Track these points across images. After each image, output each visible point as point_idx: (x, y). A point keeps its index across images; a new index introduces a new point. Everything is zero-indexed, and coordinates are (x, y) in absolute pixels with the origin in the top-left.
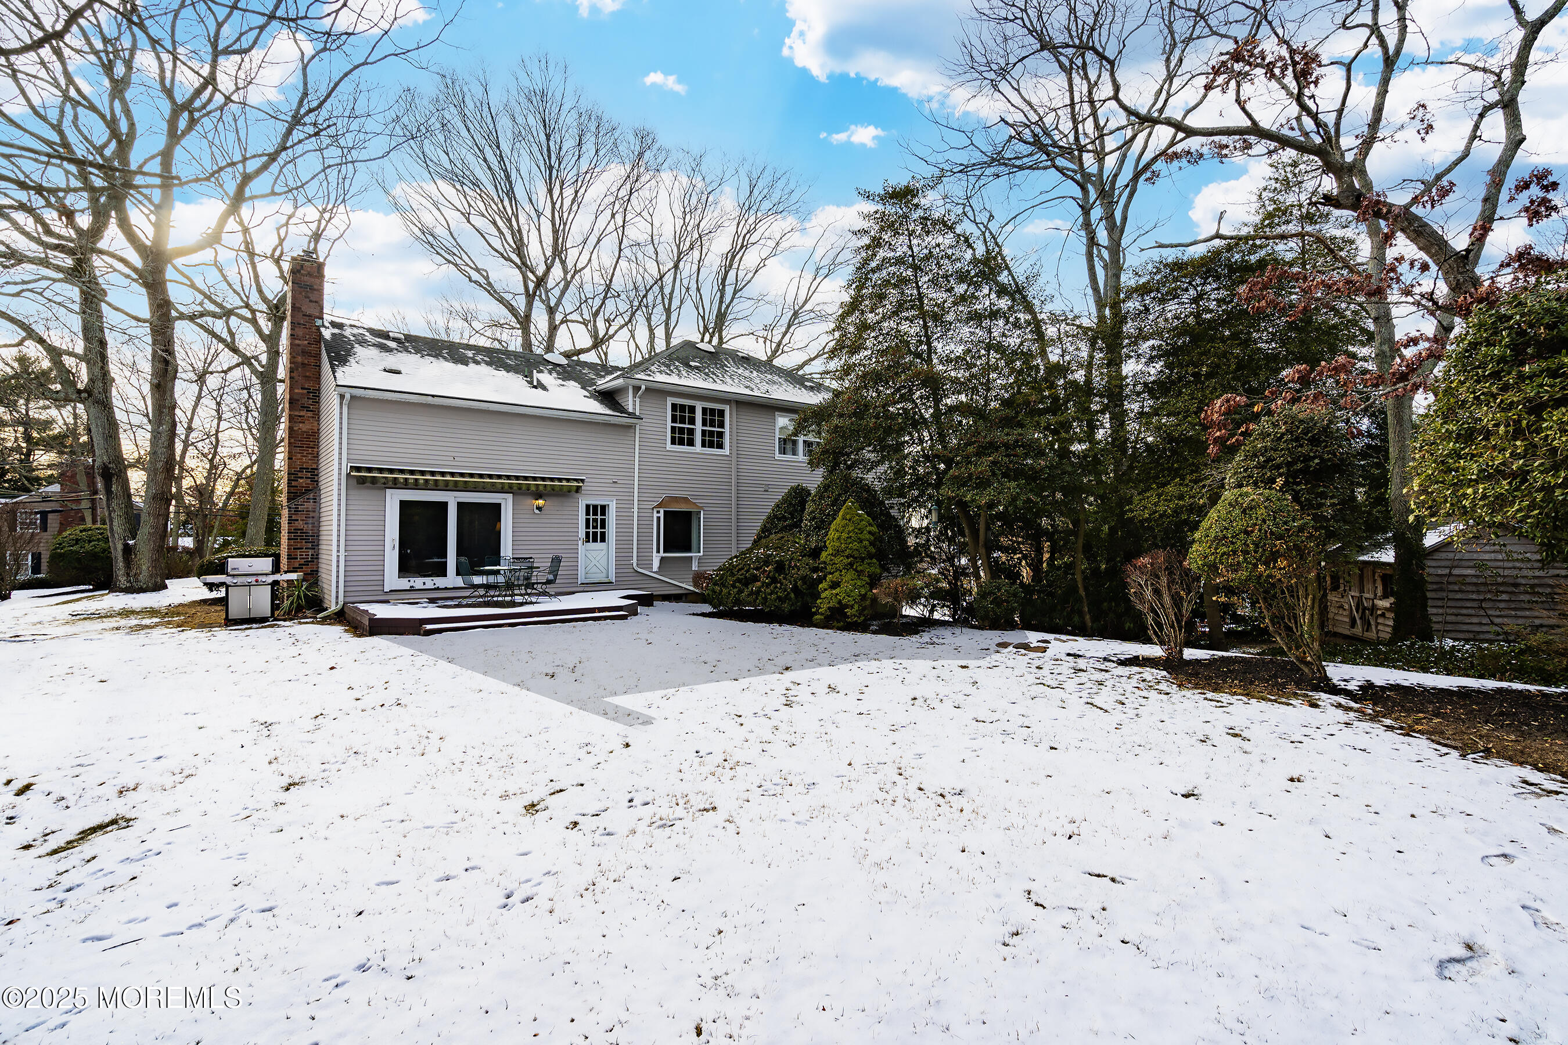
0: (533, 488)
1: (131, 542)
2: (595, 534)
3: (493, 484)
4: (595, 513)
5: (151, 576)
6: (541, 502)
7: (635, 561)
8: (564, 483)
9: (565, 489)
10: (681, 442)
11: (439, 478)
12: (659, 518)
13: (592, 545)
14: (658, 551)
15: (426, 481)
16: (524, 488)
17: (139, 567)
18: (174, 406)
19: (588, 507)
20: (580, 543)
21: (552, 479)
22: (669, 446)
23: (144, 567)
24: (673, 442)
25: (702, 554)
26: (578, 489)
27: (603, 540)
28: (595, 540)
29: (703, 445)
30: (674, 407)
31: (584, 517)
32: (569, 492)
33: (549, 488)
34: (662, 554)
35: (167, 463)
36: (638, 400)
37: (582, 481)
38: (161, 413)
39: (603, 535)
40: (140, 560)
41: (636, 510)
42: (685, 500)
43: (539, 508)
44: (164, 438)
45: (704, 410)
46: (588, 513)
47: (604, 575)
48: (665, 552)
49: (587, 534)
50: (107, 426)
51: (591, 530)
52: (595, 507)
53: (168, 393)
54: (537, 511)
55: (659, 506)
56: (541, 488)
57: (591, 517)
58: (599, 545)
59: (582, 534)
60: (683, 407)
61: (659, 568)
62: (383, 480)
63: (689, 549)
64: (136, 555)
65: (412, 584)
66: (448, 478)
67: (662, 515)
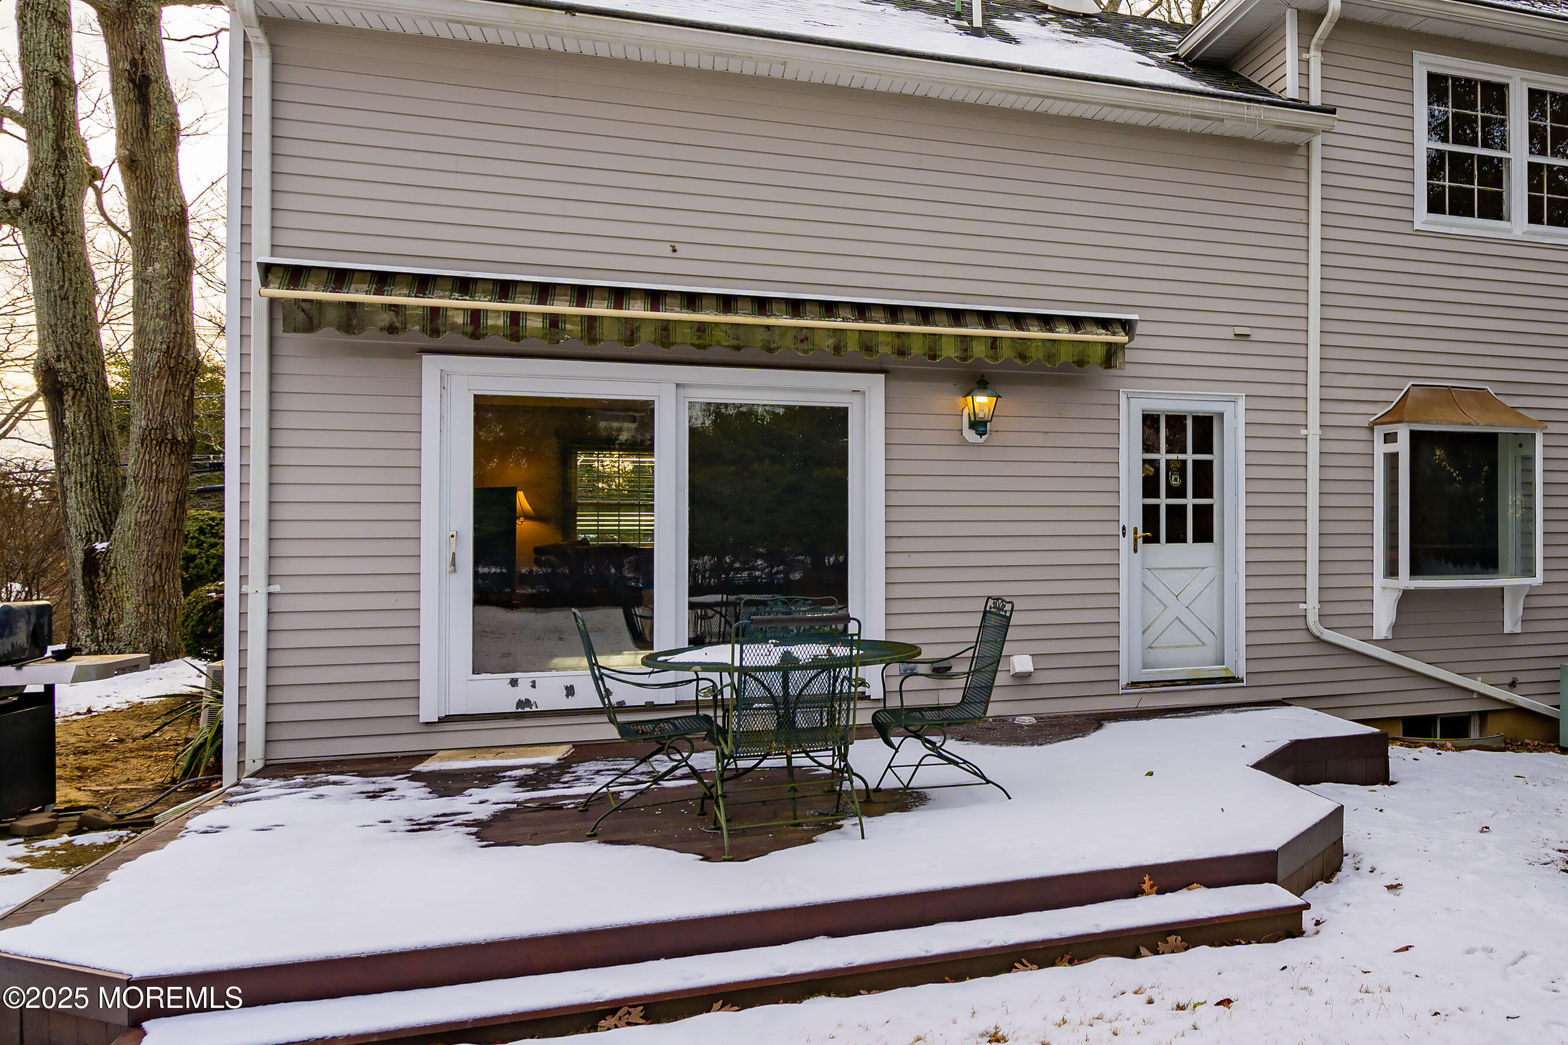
0: (950, 351)
1: (100, 546)
2: (1176, 514)
3: (804, 336)
4: (1176, 445)
5: (144, 626)
6: (983, 402)
7: (1312, 606)
8: (1063, 334)
9: (1065, 356)
10: (1461, 206)
11: (599, 309)
12: (1392, 460)
13: (1164, 552)
14: (1392, 571)
15: (554, 321)
16: (917, 348)
17: (117, 605)
18: (181, 219)
19: (1150, 421)
20: (1125, 544)
21: (1018, 320)
22: (1422, 218)
23: (128, 606)
24: (1435, 205)
25: (1539, 579)
26: (1111, 355)
27: (1204, 534)
28: (1176, 536)
29: (1535, 218)
30: (1437, 84)
31: (1139, 455)
32: (1081, 363)
33: (1006, 352)
34: (1405, 580)
35: (168, 352)
36: (1315, 57)
37: (1127, 326)
38: (148, 232)
39: (1204, 515)
40: (118, 587)
41: (1313, 432)
42: (1480, 397)
43: (978, 425)
44: (159, 294)
45: (1536, 97)
46: (1149, 446)
47: (1209, 652)
48: (1416, 571)
49: (1150, 514)
50: (57, 275)
51: (1163, 501)
52: (1176, 422)
53: (160, 182)
54: (971, 436)
55: (1395, 415)
56: (979, 351)
57: (1163, 457)
58: (1190, 551)
59: (1131, 515)
60: (1464, 89)
61: (1395, 627)
62: (386, 318)
63: (1489, 563)
64: (108, 577)
65: (523, 692)
66: (637, 311)
67: (1403, 447)
